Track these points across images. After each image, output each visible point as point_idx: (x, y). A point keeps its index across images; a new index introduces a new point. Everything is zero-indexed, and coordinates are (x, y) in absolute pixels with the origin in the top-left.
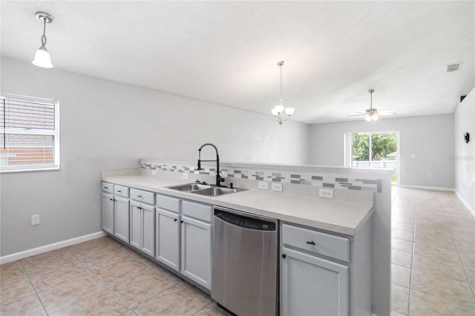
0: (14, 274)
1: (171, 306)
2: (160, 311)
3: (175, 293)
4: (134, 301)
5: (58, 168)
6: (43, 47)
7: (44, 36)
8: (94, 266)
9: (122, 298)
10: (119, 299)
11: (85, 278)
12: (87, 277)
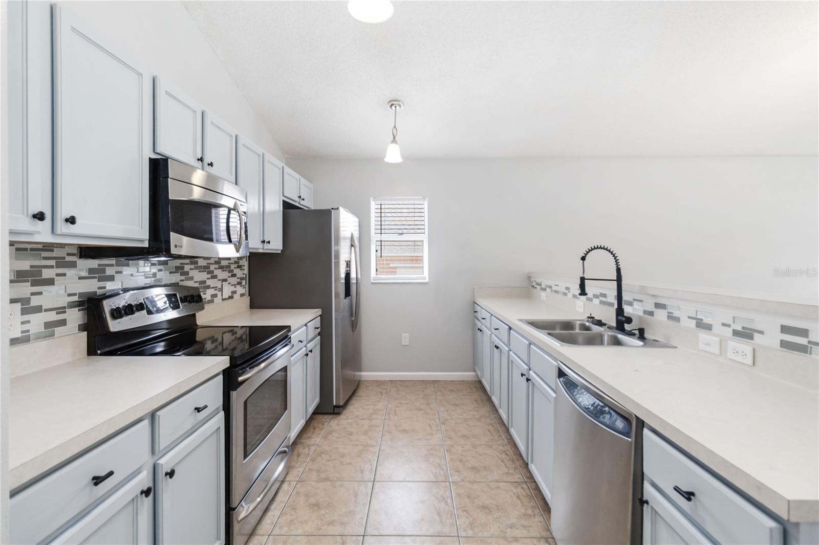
0: (381, 393)
1: (497, 506)
2: (478, 504)
3: (514, 493)
4: (459, 474)
5: (427, 280)
6: (394, 140)
7: (395, 127)
8: (446, 413)
9: (449, 463)
10: (445, 463)
11: (429, 422)
12: (433, 422)
